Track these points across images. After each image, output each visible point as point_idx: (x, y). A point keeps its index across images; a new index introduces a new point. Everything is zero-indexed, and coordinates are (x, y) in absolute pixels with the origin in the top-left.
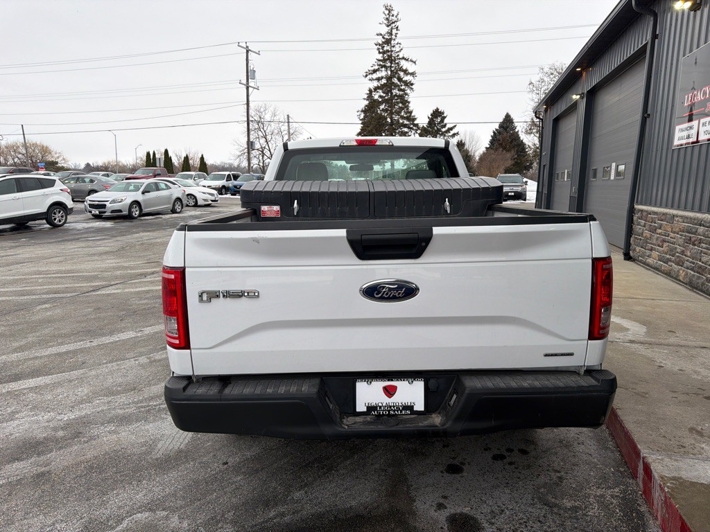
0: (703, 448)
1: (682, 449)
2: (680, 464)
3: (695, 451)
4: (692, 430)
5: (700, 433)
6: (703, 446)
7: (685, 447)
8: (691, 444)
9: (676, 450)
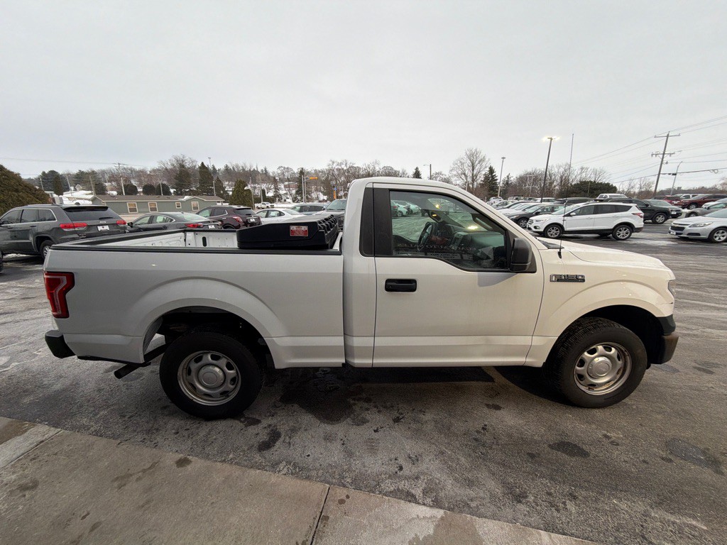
0: (14, 473)
1: (32, 456)
2: (27, 444)
3: (19, 465)
4: (34, 485)
5: (24, 488)
6: (13, 477)
7: (31, 460)
8: (27, 468)
9: (38, 451)
